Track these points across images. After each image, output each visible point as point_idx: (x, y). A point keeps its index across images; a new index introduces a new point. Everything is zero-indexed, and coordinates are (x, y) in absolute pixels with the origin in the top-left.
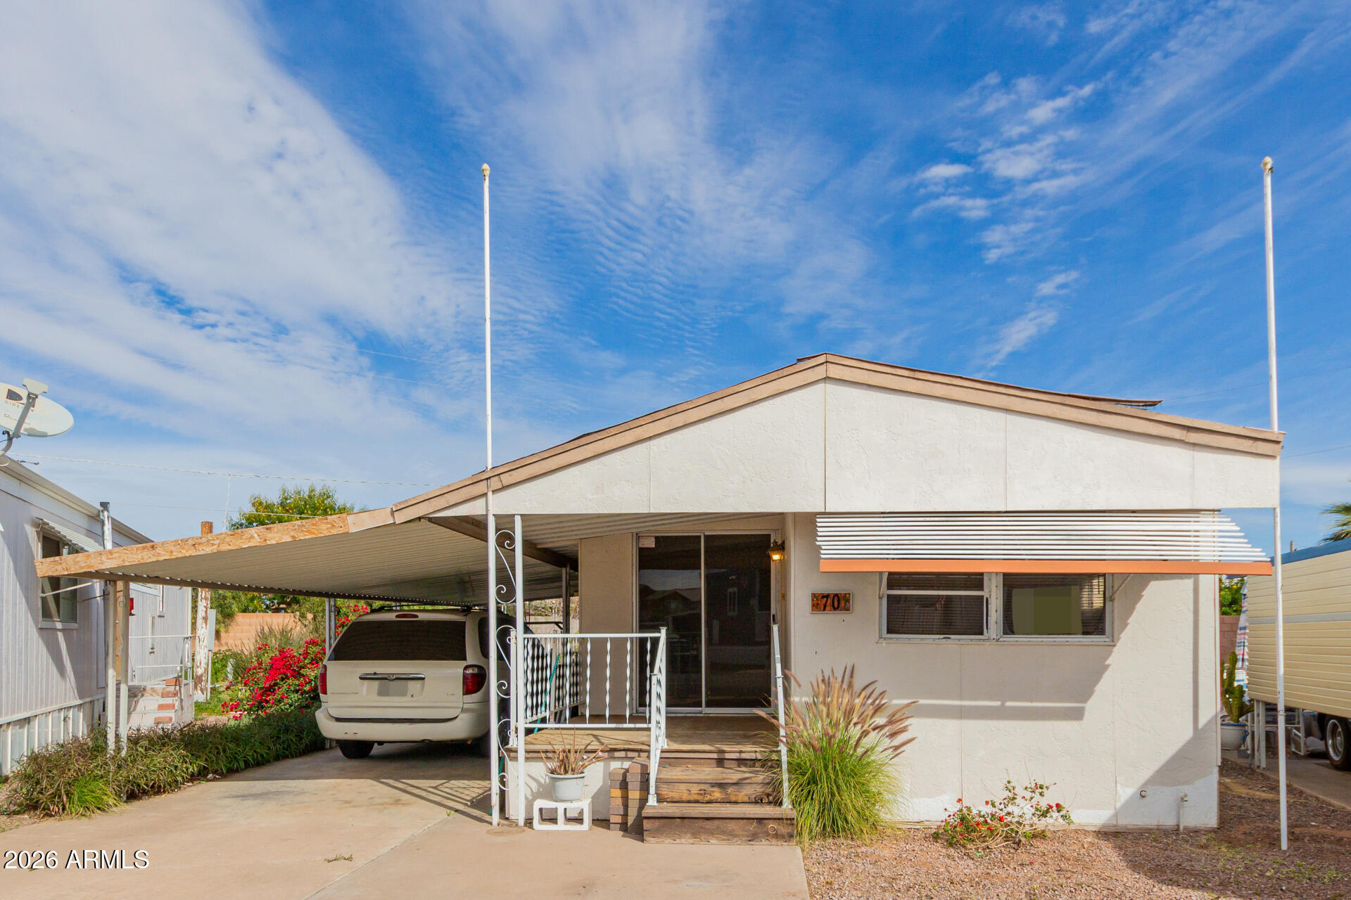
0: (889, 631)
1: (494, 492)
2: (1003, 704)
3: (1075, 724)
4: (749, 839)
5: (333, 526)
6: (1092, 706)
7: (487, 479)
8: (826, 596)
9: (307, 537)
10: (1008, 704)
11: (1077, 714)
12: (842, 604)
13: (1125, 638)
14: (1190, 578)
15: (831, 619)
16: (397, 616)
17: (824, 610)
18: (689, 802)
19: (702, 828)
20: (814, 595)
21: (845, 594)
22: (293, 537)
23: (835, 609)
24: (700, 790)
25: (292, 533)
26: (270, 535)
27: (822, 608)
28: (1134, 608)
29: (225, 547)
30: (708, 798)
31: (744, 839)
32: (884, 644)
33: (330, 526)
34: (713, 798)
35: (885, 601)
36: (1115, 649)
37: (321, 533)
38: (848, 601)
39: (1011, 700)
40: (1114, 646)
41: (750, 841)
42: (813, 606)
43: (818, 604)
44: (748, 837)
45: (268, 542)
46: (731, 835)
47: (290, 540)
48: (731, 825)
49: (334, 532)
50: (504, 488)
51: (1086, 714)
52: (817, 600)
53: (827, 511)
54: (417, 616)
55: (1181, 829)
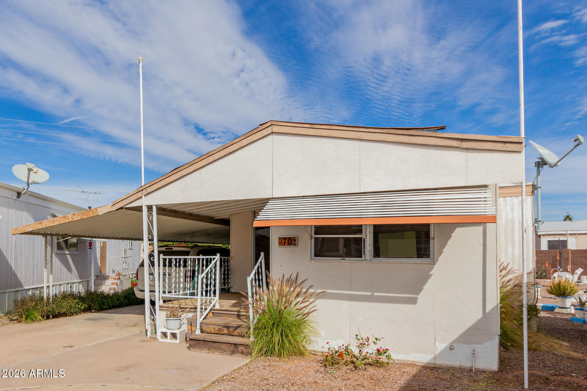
0: (315, 256)
1: (145, 195)
2: (373, 293)
3: (412, 306)
4: (231, 353)
5: (94, 213)
6: (421, 297)
7: (142, 190)
8: (285, 239)
9: (85, 217)
10: (376, 294)
11: (413, 301)
12: (293, 242)
13: (442, 260)
14: (481, 226)
15: (287, 249)
16: (166, 249)
17: (284, 245)
18: (214, 334)
19: (211, 346)
20: (279, 238)
21: (294, 237)
22: (81, 217)
23: (289, 245)
24: (219, 329)
25: (81, 216)
26: (75, 217)
27: (283, 245)
28: (446, 243)
29: (62, 222)
30: (222, 332)
31: (228, 353)
32: (313, 262)
33: (92, 212)
34: (224, 333)
35: (313, 240)
36: (435, 266)
37: (90, 215)
38: (295, 241)
39: (377, 292)
40: (435, 264)
41: (231, 354)
42: (279, 243)
43: (281, 242)
44: (230, 352)
45: (74, 220)
46: (223, 351)
47: (80, 218)
48: (224, 346)
49: (94, 215)
50: (148, 194)
51: (418, 301)
52: (281, 240)
53: (273, 197)
54: (172, 249)
55: (474, 369)
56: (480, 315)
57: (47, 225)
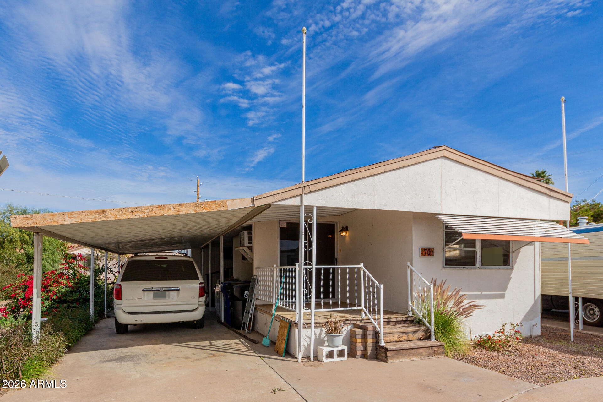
0: (446, 265)
1: (306, 194)
2: (482, 293)
3: (502, 300)
5: (219, 206)
6: (508, 293)
7: (303, 187)
8: (426, 250)
9: (203, 211)
10: (483, 293)
11: (502, 296)
12: (431, 253)
13: (516, 267)
14: (533, 245)
15: (427, 259)
17: (425, 255)
18: (394, 342)
19: (410, 353)
20: (422, 249)
21: (432, 249)
22: (195, 210)
23: (429, 255)
24: (398, 336)
25: (195, 208)
26: (181, 209)
27: (424, 255)
28: (518, 256)
29: (152, 215)
30: (401, 339)
31: (426, 356)
32: (444, 270)
33: (217, 206)
34: (403, 339)
35: (444, 252)
36: (513, 271)
37: (212, 209)
38: (433, 252)
39: (484, 291)
40: (513, 270)
41: (428, 357)
42: (421, 254)
43: (423, 253)
44: (428, 355)
45: (180, 213)
46: (421, 355)
47: (193, 212)
48: (421, 351)
49: (220, 209)
50: (311, 192)
51: (506, 295)
52: (423, 251)
53: (443, 213)
54: (167, 258)
55: (533, 337)
56: (533, 302)
57: (118, 216)
